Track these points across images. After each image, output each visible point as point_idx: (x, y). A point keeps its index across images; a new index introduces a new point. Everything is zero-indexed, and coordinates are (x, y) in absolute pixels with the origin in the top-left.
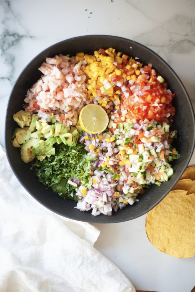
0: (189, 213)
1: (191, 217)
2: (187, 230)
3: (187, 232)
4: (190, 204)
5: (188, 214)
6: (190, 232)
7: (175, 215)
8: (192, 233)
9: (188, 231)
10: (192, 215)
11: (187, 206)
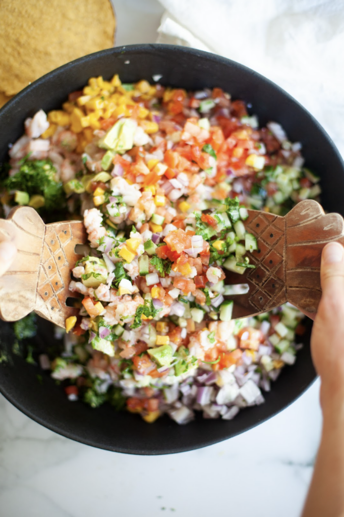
0: (19, 53)
1: (15, 45)
2: (26, 16)
3: (26, 12)
4: (17, 72)
5: (22, 51)
6: (20, 13)
7: (51, 49)
8: (16, 10)
9: (24, 13)
10: (14, 49)
11: (24, 68)
